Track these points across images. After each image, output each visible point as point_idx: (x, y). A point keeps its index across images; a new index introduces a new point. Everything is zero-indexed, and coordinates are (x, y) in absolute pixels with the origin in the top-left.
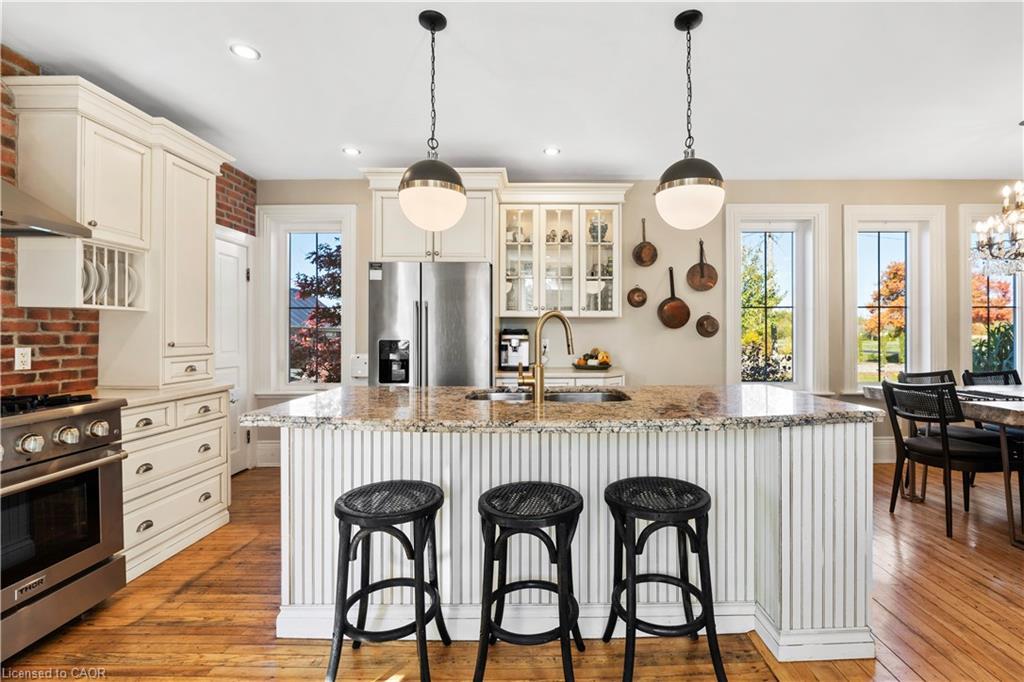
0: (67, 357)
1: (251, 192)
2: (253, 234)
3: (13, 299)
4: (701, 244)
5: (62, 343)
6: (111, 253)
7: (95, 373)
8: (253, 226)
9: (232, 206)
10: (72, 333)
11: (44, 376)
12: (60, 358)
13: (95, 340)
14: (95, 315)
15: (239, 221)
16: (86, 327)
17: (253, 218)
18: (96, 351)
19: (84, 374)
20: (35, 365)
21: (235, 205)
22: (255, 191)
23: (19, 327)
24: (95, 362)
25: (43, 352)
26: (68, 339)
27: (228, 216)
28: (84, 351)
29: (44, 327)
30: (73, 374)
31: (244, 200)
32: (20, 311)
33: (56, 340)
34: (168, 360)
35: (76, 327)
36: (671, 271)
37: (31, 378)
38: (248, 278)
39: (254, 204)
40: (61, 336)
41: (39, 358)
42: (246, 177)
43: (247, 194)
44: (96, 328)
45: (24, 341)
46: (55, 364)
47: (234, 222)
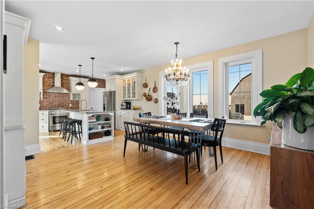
3: (69, 99)
4: (155, 82)
6: (77, 94)
7: (79, 107)
10: (76, 103)
13: (79, 103)
14: (79, 101)
15: (103, 87)
17: (105, 86)
19: (77, 107)
23: (70, 102)
28: (77, 105)
33: (74, 103)
34: (83, 106)
36: (150, 88)
42: (103, 80)
43: (104, 82)
46: (74, 106)
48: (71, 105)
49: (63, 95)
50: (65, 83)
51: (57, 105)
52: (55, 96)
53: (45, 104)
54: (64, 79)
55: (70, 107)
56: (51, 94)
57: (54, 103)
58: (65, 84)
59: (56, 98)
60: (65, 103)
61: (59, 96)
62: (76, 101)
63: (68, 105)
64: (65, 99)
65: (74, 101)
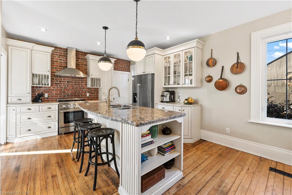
0: (94, 95)
1: (129, 63)
2: (130, 72)
3: (87, 87)
4: (238, 54)
5: (93, 93)
6: (96, 79)
7: (98, 97)
8: (130, 70)
9: (124, 67)
10: (94, 91)
11: (91, 97)
12: (93, 95)
13: (98, 92)
14: (98, 88)
15: (126, 70)
16: (97, 90)
17: (129, 69)
18: (98, 94)
19: (96, 97)
20: (89, 96)
21: (125, 66)
22: (130, 63)
23: (87, 90)
24: (98, 95)
25: (91, 94)
26: (94, 92)
27: (123, 69)
28: (96, 94)
29: (91, 90)
30: (95, 97)
31: (127, 65)
32: (87, 88)
33: (92, 92)
34: (103, 96)
35: (95, 90)
36: (223, 67)
37: (89, 97)
38: (128, 81)
39: (130, 66)
40: (93, 92)
41: (90, 95)
42: (128, 61)
43: (128, 64)
44: (98, 90)
45: (88, 92)
46: (92, 96)
47: (125, 70)
48: (88, 95)
49: (78, 80)
51: (70, 95)
52: (67, 82)
53: (54, 93)
54: (80, 58)
56: (63, 79)
57: (66, 91)
58: (81, 65)
59: (69, 84)
60: (81, 91)
61: (74, 81)
62: (94, 89)
63: (84, 94)
64: (81, 86)
65: (92, 88)
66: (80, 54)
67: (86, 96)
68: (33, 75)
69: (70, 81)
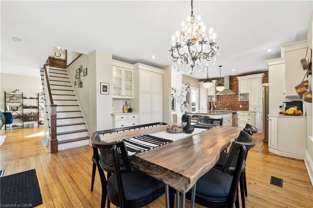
6: (245, 94)
7: (249, 108)
11: (243, 108)
12: (245, 107)
13: (248, 104)
14: (248, 101)
19: (247, 108)
25: (243, 106)
26: (246, 104)
33: (244, 104)
45: (241, 104)
48: (241, 106)
49: (233, 96)
50: (235, 84)
51: (228, 106)
52: (227, 98)
53: (219, 105)
54: (234, 81)
55: (241, 108)
56: (224, 96)
57: (226, 104)
58: (235, 86)
59: (227, 99)
60: (235, 104)
61: (231, 97)
62: (246, 102)
63: (238, 106)
64: (236, 100)
65: (244, 101)
66: (234, 78)
67: (240, 107)
68: (208, 96)
69: (228, 97)
